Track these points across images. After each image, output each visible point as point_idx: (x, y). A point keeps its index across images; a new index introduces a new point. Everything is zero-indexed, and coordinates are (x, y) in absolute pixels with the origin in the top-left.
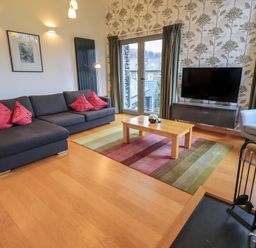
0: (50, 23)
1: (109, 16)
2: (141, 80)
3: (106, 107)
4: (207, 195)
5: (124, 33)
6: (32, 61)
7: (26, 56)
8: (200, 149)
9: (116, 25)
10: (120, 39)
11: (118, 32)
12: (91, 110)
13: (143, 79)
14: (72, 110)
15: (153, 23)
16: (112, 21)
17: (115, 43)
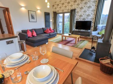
0: (38, 8)
1: (53, 6)
2: (63, 24)
3: (54, 32)
4: (85, 49)
5: (58, 11)
6: (34, 19)
7: (33, 17)
8: (82, 41)
9: (56, 8)
10: (57, 13)
11: (56, 10)
12: (50, 33)
13: (64, 24)
14: (45, 33)
15: (67, 8)
16: (54, 7)
17: (55, 14)
